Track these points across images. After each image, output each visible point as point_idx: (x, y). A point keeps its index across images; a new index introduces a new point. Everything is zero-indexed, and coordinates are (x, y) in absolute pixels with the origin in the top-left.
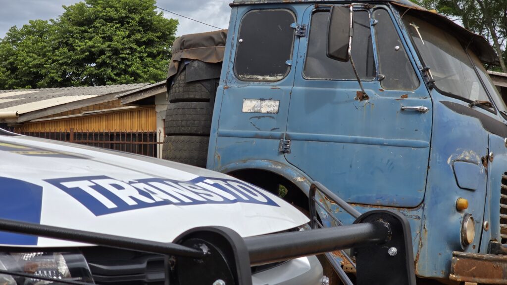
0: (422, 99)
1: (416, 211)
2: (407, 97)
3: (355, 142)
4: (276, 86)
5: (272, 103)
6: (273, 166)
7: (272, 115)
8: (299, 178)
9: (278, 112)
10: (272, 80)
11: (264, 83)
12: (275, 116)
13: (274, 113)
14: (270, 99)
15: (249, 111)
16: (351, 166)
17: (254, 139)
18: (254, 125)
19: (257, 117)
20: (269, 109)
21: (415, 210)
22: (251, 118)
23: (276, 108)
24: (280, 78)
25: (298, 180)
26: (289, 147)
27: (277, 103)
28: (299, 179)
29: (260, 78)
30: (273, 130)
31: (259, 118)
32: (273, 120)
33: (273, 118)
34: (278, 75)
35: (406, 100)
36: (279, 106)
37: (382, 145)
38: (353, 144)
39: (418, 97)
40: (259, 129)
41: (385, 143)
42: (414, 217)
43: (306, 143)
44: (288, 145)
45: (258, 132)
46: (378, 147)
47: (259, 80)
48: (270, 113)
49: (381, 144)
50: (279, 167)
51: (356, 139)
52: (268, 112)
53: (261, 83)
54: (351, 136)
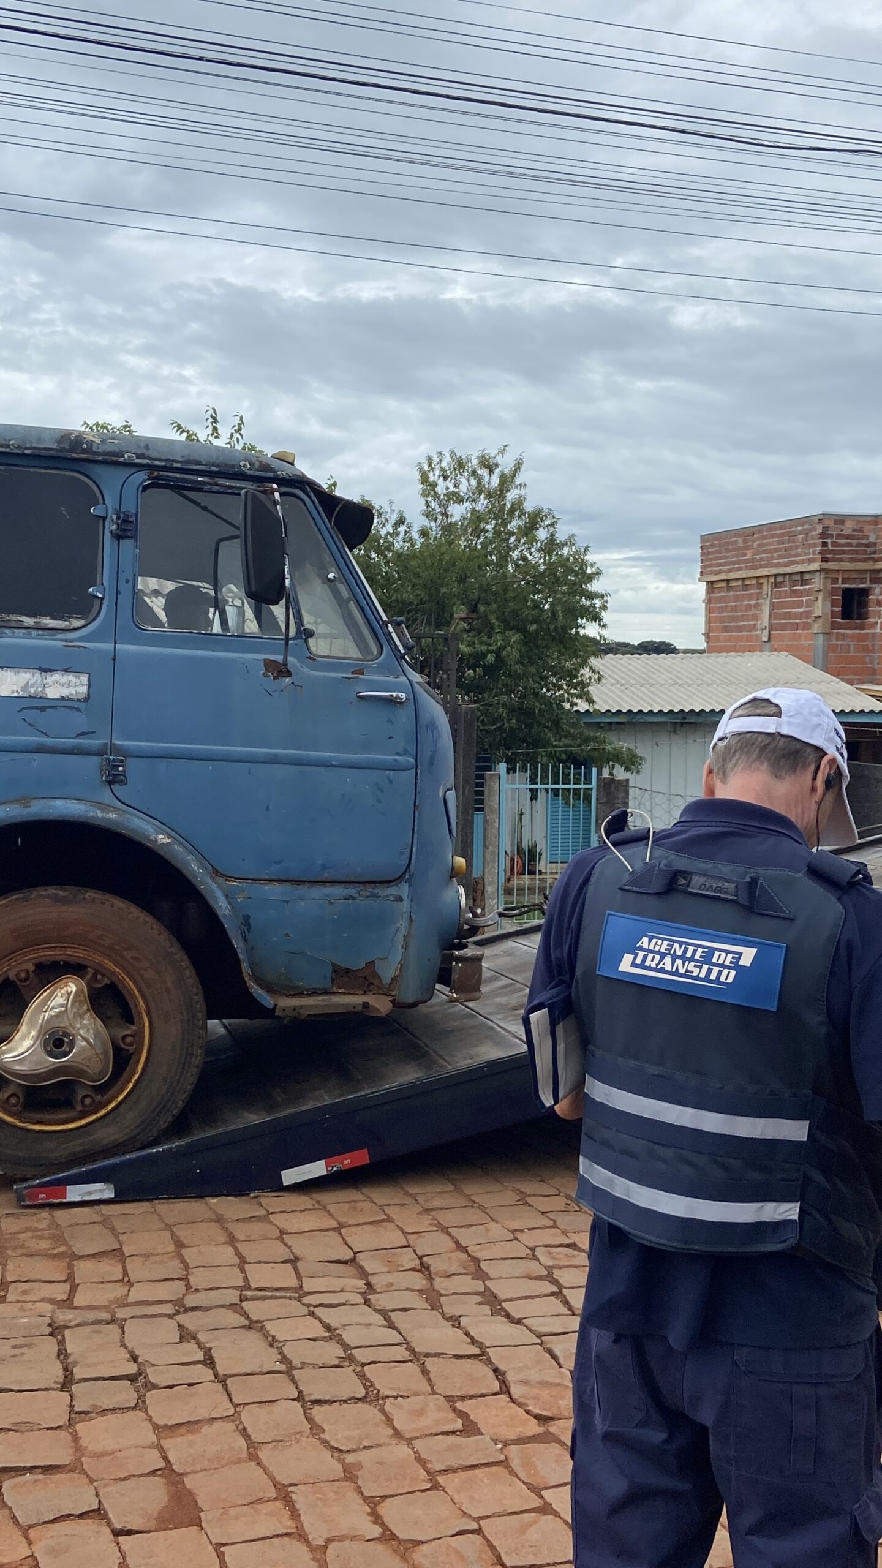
0: (391, 679)
1: (394, 888)
2: (362, 674)
3: (274, 760)
4: (72, 641)
5: (71, 677)
6: (100, 814)
7: (76, 705)
8: (161, 836)
9: (87, 699)
10: (60, 627)
11: (40, 632)
12: (82, 706)
13: (79, 700)
14: (66, 670)
15: (16, 695)
16: (268, 809)
17: (35, 756)
18: (32, 725)
19: (37, 708)
20: (65, 692)
21: (394, 885)
22: (22, 710)
23: (84, 690)
24: (77, 623)
25: (160, 842)
26: (124, 771)
27: (84, 679)
28: (162, 839)
29: (29, 621)
30: (82, 734)
31: (42, 709)
32: (77, 713)
33: (78, 710)
34: (72, 618)
35: (363, 679)
36: (89, 685)
37: (328, 766)
38: (267, 765)
39: (384, 674)
40: (45, 734)
41: (334, 763)
42: (392, 898)
43: (163, 764)
44: (121, 769)
45: (43, 740)
46: (322, 769)
47: (26, 625)
48: (72, 700)
49: (326, 765)
50: (112, 816)
51: (276, 755)
52: (63, 698)
53: (34, 633)
54: (263, 750)
